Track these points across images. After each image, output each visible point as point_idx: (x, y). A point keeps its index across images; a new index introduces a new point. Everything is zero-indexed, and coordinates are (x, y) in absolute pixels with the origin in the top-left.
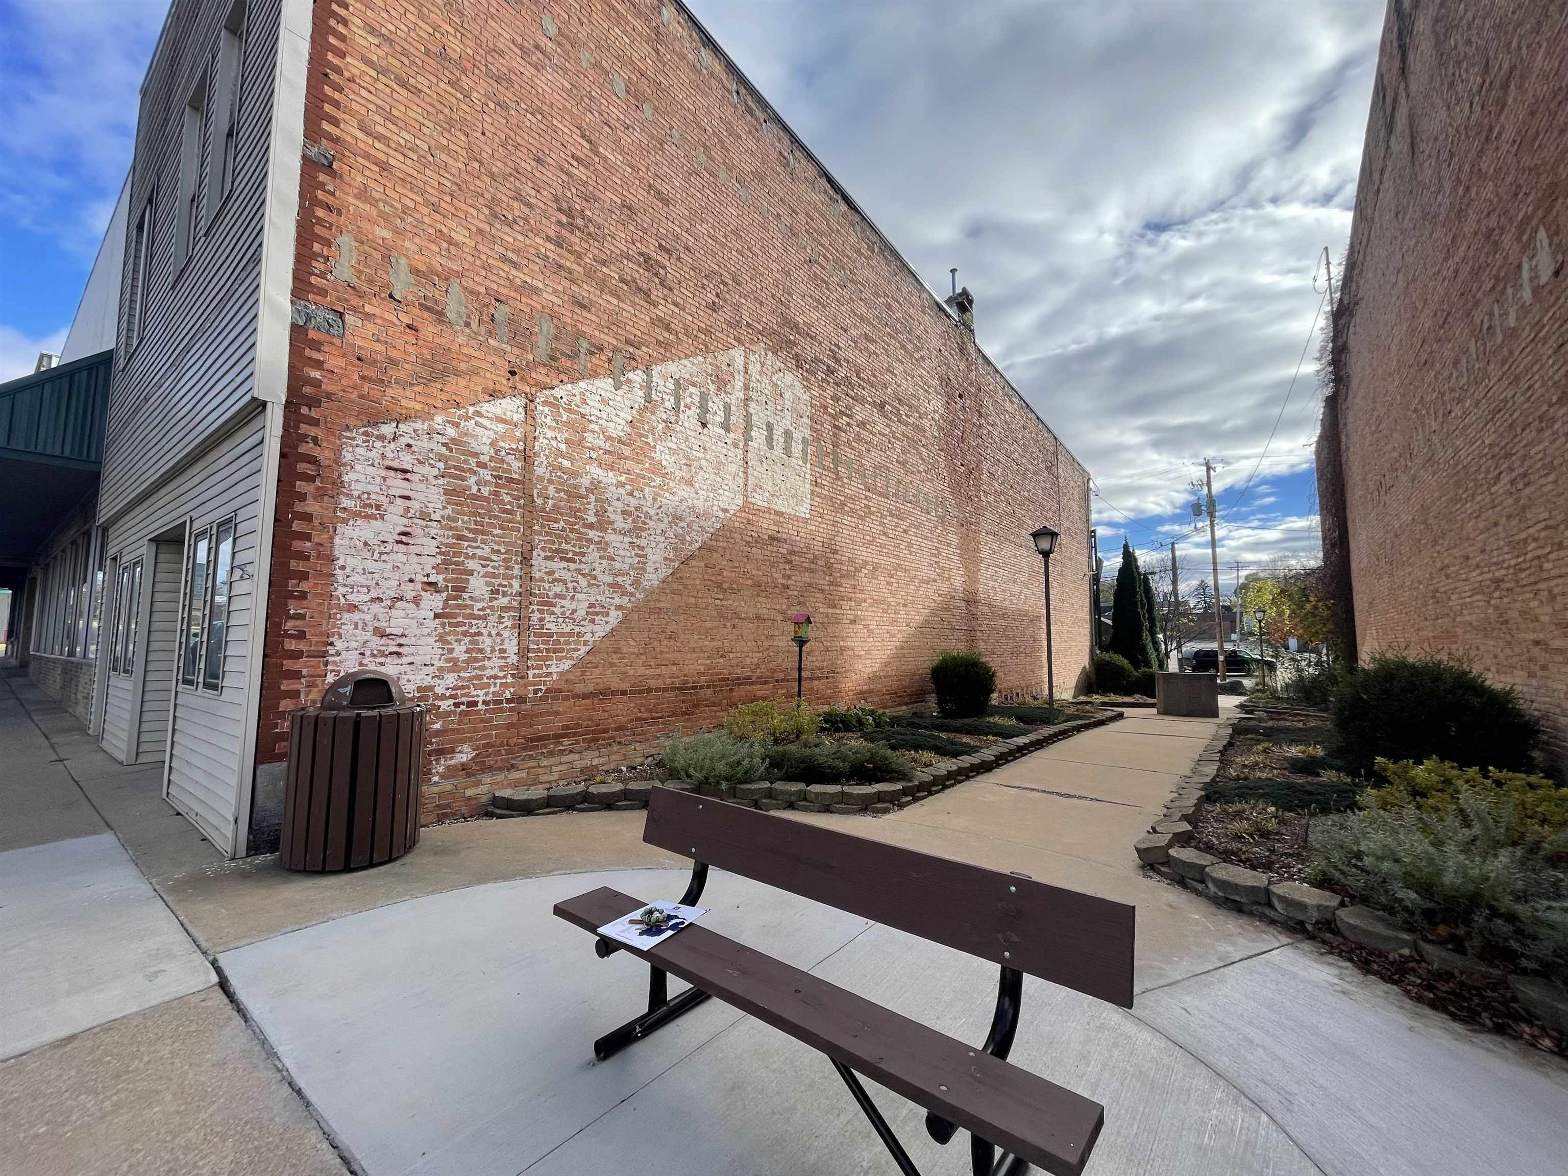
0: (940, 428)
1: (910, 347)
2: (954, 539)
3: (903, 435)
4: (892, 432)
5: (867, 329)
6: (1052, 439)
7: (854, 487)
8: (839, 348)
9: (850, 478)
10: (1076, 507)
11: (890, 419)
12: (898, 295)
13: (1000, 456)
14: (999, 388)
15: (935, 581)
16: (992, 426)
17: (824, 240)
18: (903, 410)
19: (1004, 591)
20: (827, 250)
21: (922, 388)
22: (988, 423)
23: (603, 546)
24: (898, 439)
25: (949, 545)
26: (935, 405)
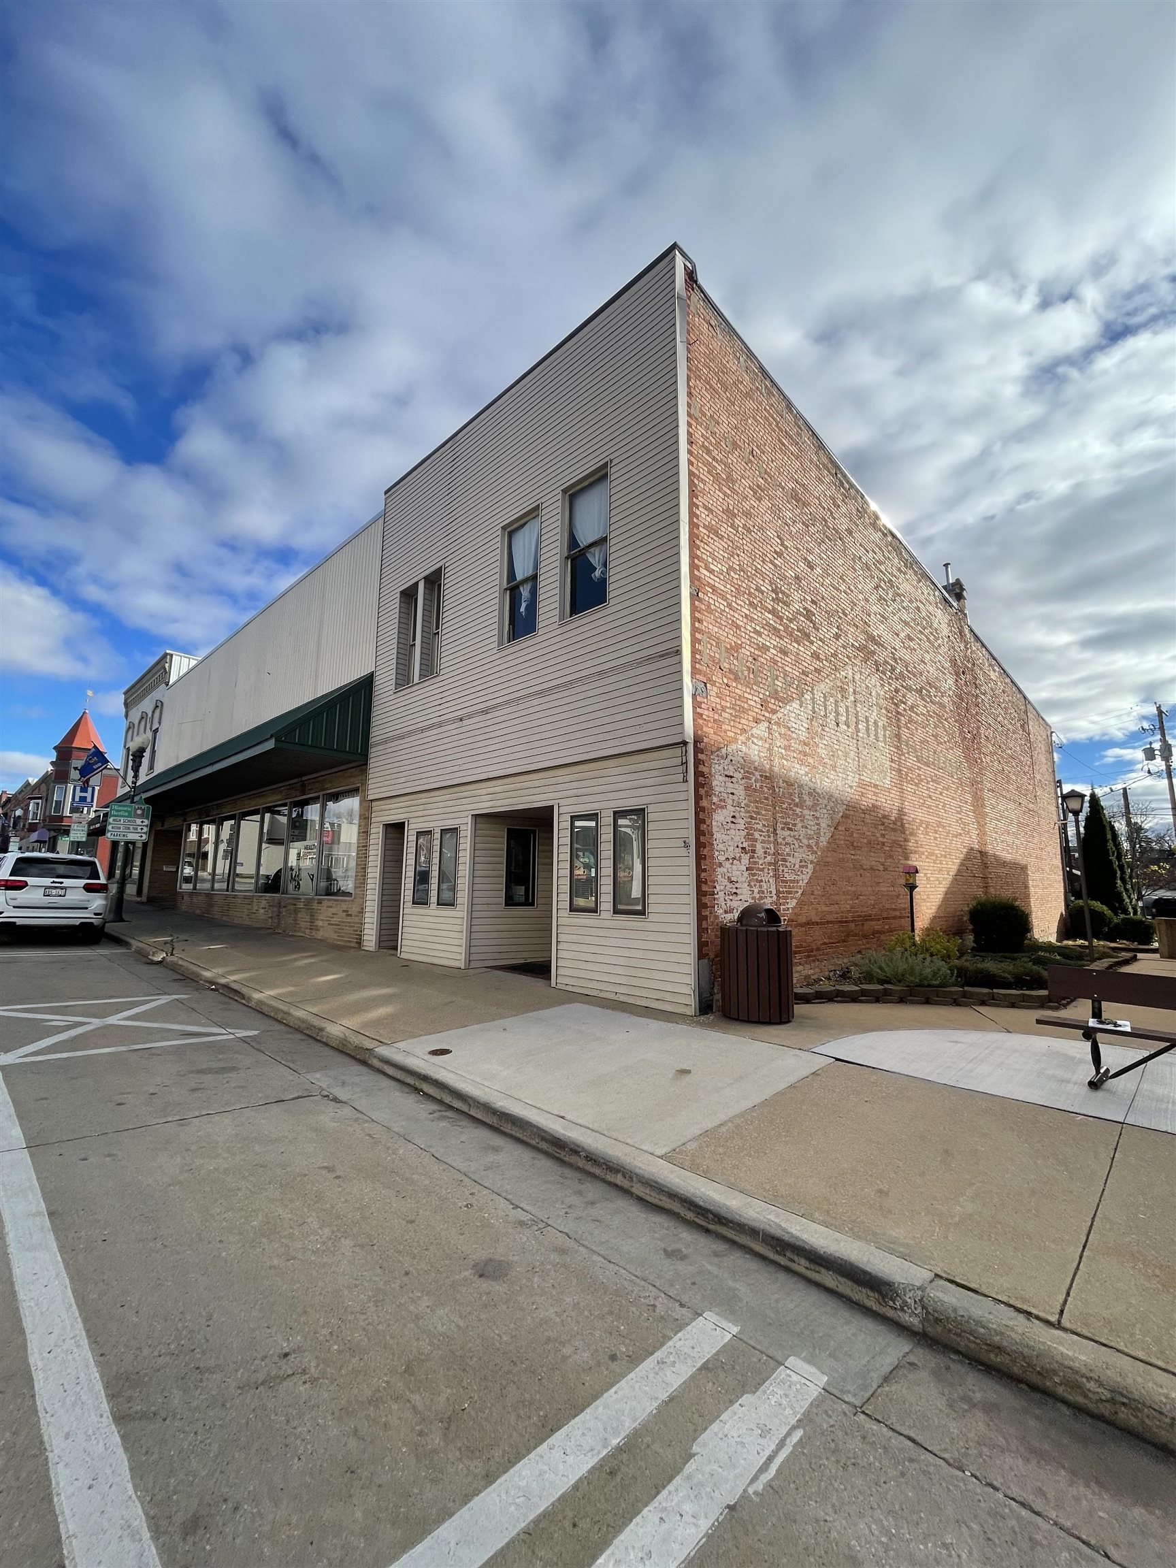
0: (954, 703)
1: (932, 638)
2: (968, 797)
3: (934, 713)
4: (928, 711)
5: (908, 630)
6: (1023, 699)
7: (911, 761)
8: (896, 650)
9: (908, 753)
10: (1044, 760)
11: (926, 701)
12: (922, 598)
13: (991, 721)
14: (985, 661)
15: (961, 835)
16: (984, 694)
17: (882, 568)
18: (933, 691)
19: (1002, 842)
20: (884, 574)
21: (941, 671)
22: (981, 693)
23: (802, 817)
24: (931, 716)
25: (966, 803)
26: (949, 683)
